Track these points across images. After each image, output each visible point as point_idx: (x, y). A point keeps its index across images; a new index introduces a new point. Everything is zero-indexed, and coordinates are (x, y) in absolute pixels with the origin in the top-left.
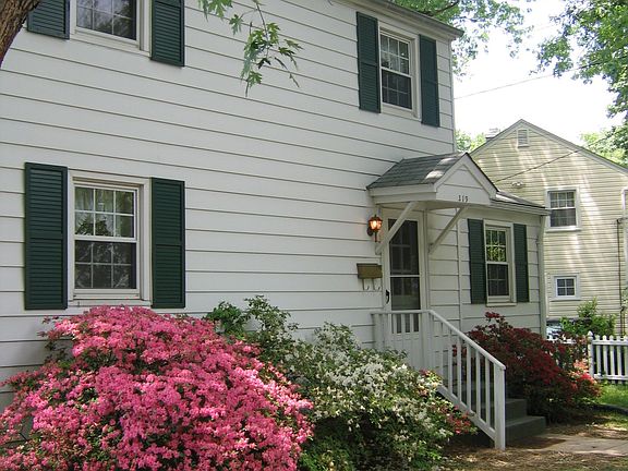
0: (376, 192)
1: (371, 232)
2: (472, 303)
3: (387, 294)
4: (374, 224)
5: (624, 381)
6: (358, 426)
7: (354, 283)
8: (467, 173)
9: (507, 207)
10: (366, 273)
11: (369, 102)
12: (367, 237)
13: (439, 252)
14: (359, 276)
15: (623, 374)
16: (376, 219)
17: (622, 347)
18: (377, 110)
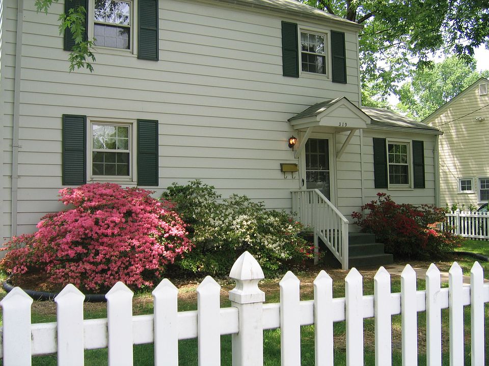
0: (294, 123)
1: (291, 146)
2: (375, 188)
3: (303, 181)
4: (292, 141)
5: (487, 239)
6: (221, 247)
7: (279, 175)
8: (346, 109)
9: (403, 130)
10: (287, 169)
11: (290, 70)
12: (288, 148)
13: (344, 157)
14: (282, 170)
15: (487, 235)
16: (293, 138)
17: (486, 218)
18: (296, 75)
